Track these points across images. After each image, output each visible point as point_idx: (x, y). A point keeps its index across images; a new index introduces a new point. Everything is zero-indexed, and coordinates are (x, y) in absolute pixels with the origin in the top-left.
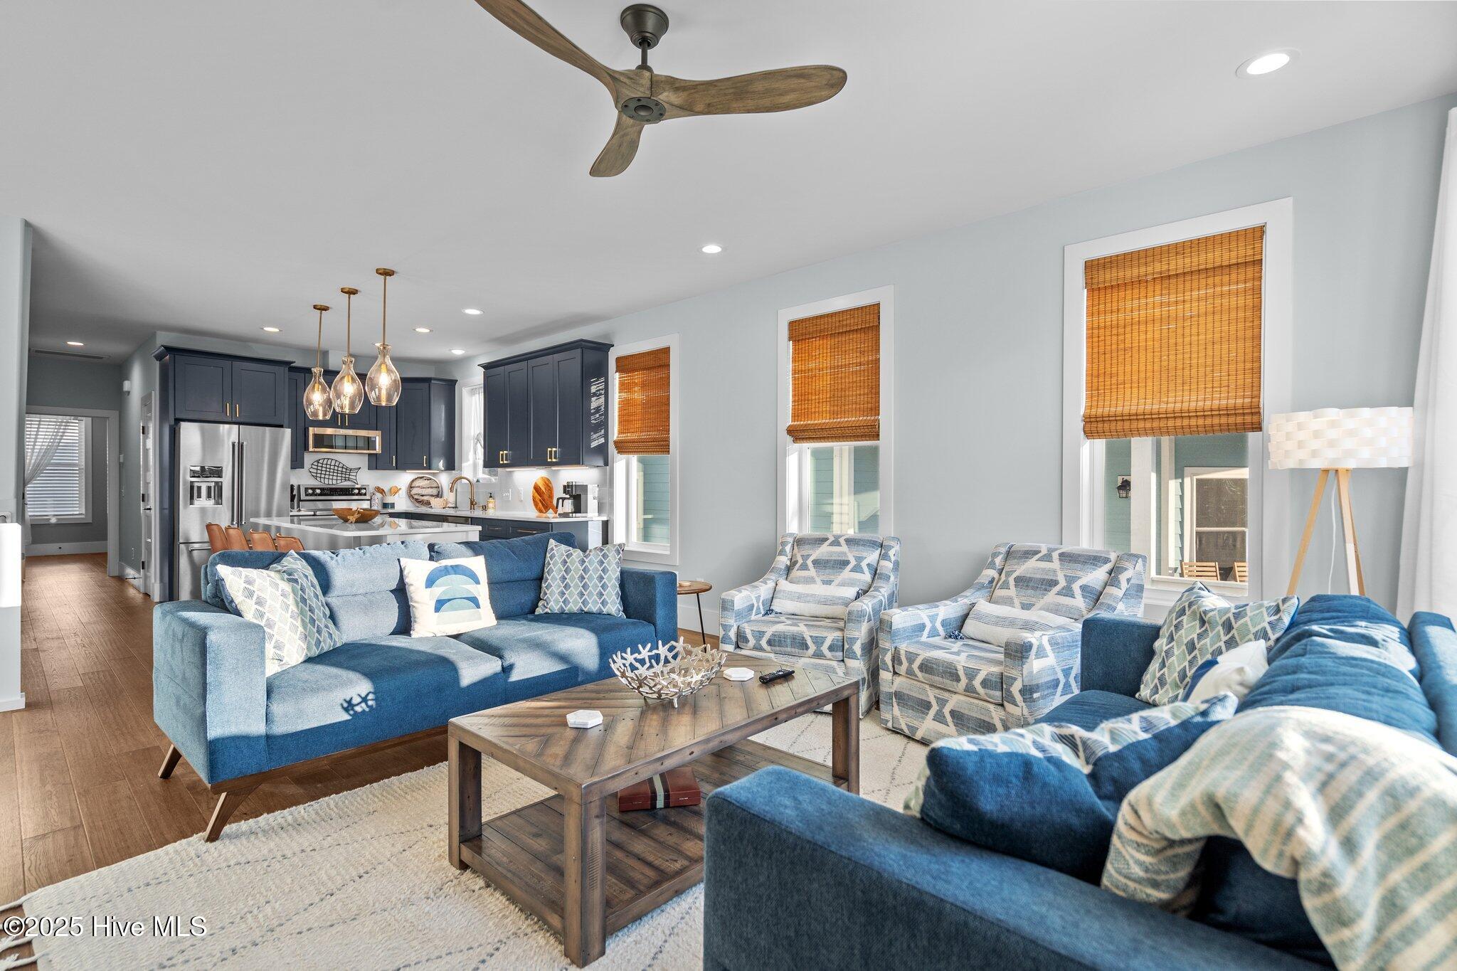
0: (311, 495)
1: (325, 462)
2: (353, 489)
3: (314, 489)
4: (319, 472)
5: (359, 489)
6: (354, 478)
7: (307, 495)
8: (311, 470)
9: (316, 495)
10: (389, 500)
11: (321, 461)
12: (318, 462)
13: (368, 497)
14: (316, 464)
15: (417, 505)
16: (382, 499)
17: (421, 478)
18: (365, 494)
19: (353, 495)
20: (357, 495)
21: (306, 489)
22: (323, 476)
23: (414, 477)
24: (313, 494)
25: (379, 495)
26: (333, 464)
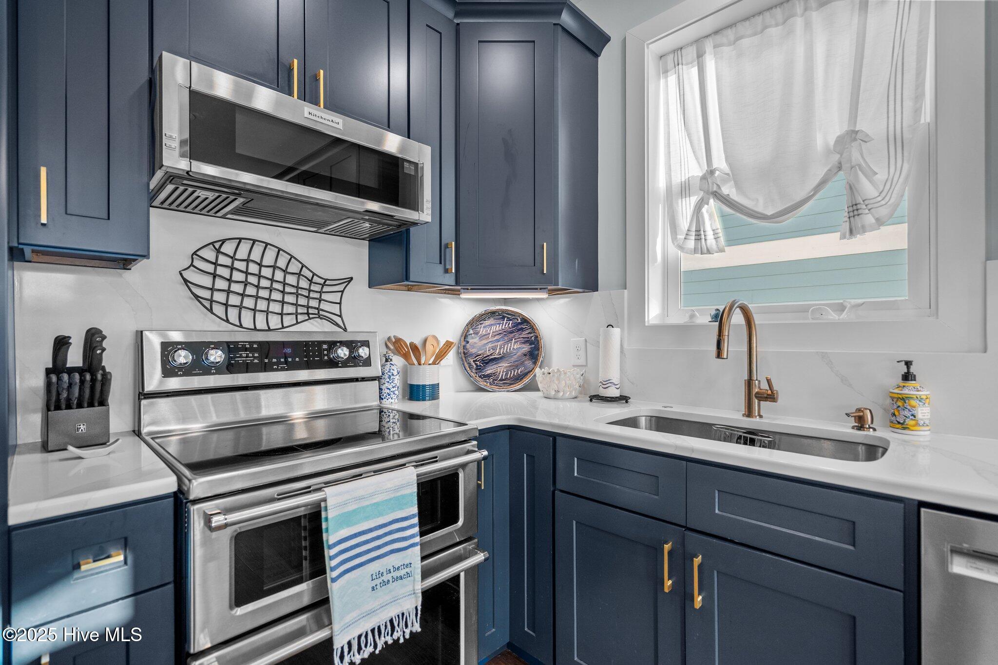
0: (187, 371)
1: (242, 253)
2: (333, 345)
3: (198, 348)
4: (221, 284)
5: (352, 345)
6: (335, 309)
7: (169, 371)
8: (191, 275)
9: (207, 370)
10: (425, 376)
11: (228, 248)
12: (217, 246)
13: (374, 370)
14: (209, 254)
15: (482, 384)
16: (405, 373)
17: (493, 313)
18: (367, 362)
19: (333, 364)
20: (345, 364)
21: (168, 348)
22: (234, 300)
23: (480, 309)
24: (198, 367)
25: (398, 361)
26: (269, 259)
